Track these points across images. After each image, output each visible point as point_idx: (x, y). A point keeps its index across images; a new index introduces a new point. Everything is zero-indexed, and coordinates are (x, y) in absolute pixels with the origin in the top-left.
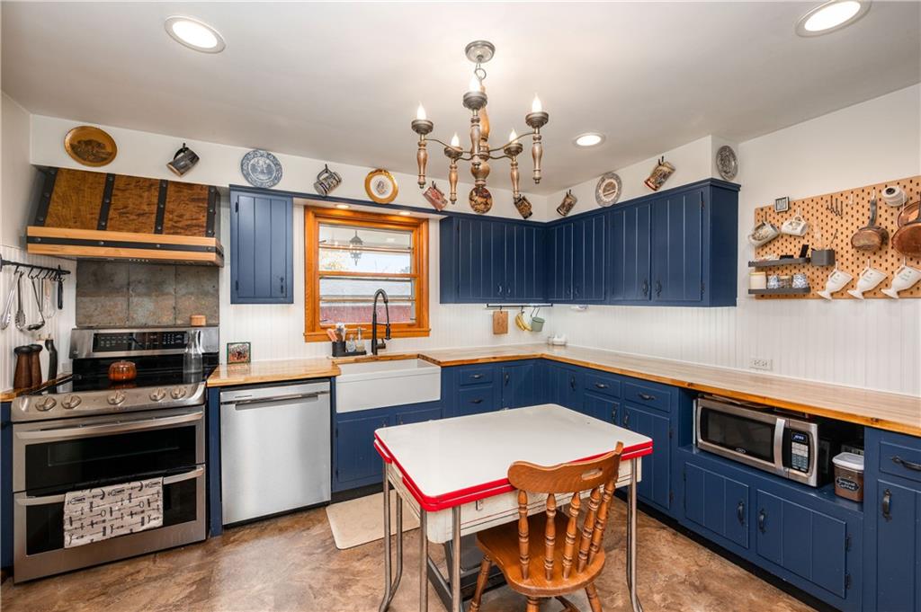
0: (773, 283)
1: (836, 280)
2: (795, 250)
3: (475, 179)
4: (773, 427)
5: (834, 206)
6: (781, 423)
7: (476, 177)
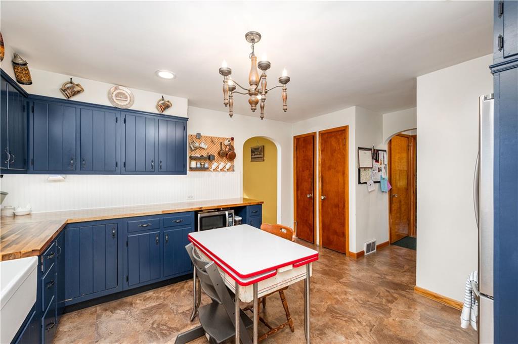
0: (199, 166)
1: (215, 165)
2: (205, 155)
3: (250, 106)
4: (225, 215)
5: (212, 141)
6: (227, 213)
7: (251, 105)
